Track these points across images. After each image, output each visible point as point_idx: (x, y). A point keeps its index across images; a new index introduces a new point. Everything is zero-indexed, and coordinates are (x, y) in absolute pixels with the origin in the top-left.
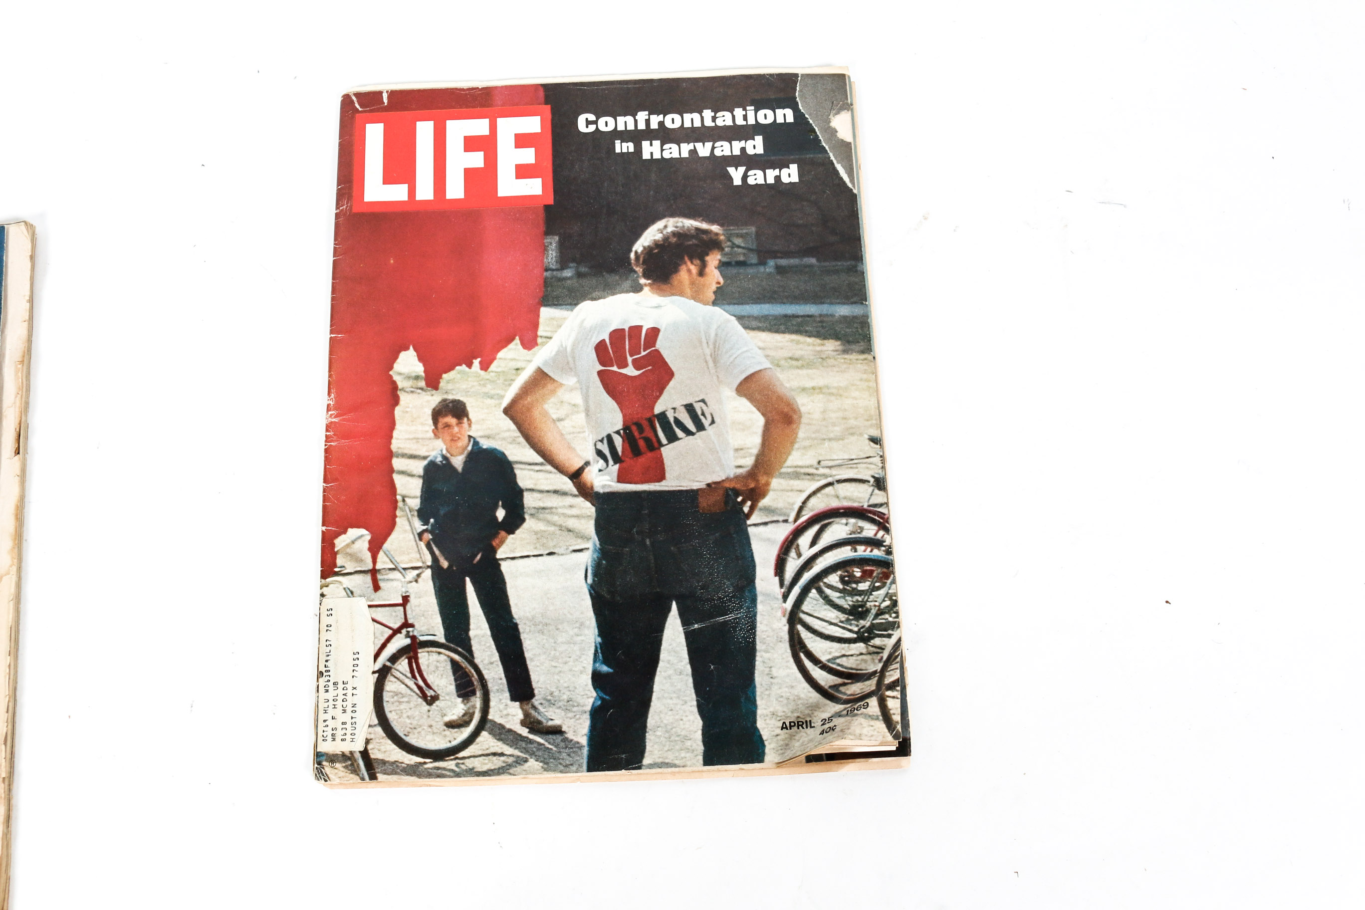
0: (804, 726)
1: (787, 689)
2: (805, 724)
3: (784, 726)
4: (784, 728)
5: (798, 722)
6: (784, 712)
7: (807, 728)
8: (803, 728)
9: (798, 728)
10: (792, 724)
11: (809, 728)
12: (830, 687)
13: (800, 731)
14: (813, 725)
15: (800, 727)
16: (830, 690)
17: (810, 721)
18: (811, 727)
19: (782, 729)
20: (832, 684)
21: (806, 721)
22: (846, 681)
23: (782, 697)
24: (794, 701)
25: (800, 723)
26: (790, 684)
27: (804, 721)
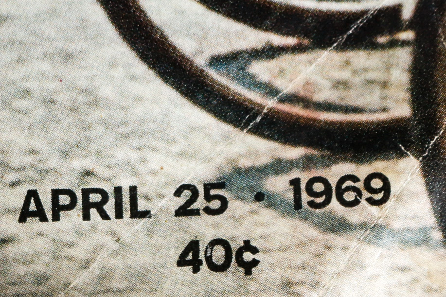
0: (110, 208)
1: (46, 66)
2: (112, 201)
3: (33, 207)
4: (33, 214)
5: (86, 193)
6: (33, 152)
7: (119, 215)
8: (105, 217)
9: (86, 217)
10: (64, 200)
11: (127, 214)
12: (216, 61)
13: (94, 228)
14: (142, 206)
15: (93, 212)
16: (212, 73)
17: (133, 190)
18: (137, 214)
19: (22, 219)
20: (223, 49)
21: (118, 190)
22: (277, 40)
23: (27, 92)
24: (73, 109)
25: (95, 198)
26: (60, 44)
27: (109, 189)
